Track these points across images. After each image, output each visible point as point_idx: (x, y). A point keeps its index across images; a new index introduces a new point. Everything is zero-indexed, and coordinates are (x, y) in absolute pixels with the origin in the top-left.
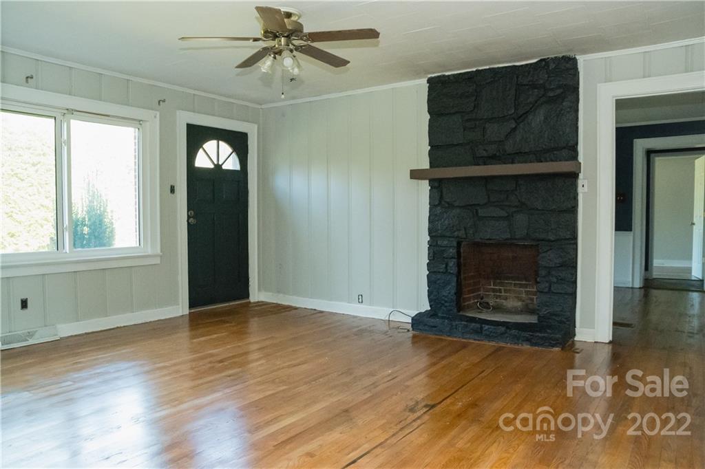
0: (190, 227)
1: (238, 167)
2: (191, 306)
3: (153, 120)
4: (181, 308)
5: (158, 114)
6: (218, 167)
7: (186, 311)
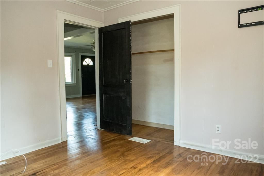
0: (82, 78)
1: (93, 64)
2: (83, 95)
3: (74, 55)
4: (80, 95)
5: (75, 54)
6: (88, 64)
7: (82, 96)
